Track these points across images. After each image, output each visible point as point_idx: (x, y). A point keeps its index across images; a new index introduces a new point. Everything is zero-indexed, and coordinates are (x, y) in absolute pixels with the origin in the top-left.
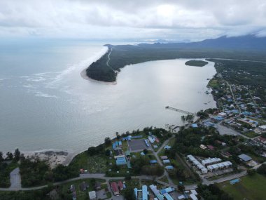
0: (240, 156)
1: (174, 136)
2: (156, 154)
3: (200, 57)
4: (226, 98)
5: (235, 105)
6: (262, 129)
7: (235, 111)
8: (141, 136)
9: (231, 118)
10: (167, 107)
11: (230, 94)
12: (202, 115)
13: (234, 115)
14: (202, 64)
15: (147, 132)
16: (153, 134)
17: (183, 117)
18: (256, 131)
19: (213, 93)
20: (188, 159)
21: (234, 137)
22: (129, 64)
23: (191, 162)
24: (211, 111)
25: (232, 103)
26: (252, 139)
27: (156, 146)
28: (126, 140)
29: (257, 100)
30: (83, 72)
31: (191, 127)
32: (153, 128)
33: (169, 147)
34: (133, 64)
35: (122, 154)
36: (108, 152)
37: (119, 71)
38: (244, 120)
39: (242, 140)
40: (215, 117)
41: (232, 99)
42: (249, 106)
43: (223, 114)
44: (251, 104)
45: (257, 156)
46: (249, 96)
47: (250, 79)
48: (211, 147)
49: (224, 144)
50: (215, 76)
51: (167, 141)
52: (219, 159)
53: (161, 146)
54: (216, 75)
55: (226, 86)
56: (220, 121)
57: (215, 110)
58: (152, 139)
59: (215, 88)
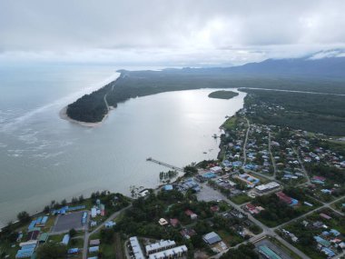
1: (131, 205)
2: (87, 237)
5: (241, 154)
7: (237, 164)
8: (84, 207)
9: (227, 174)
10: (149, 160)
12: (190, 170)
13: (232, 170)
14: (229, 96)
16: (102, 202)
17: (161, 175)
19: (223, 136)
20: (129, 242)
22: (134, 97)
23: (131, 248)
25: (240, 151)
26: (238, 207)
27: (94, 223)
28: (56, 214)
31: (163, 190)
33: (112, 224)
34: (140, 96)
36: (17, 235)
37: (116, 107)
41: (242, 146)
42: (259, 156)
43: (217, 169)
44: (264, 152)
48: (174, 222)
49: (194, 216)
50: (237, 113)
58: (95, 212)
59: (228, 130)
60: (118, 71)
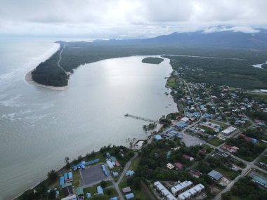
0: (210, 174)
1: (136, 154)
2: (116, 186)
3: (156, 54)
4: (186, 98)
5: (195, 107)
6: (225, 134)
7: (196, 114)
8: (98, 160)
9: (194, 123)
10: (127, 115)
11: (188, 94)
12: (165, 122)
13: (196, 119)
14: (158, 61)
15: (105, 152)
16: (112, 155)
17: (145, 127)
18: (220, 137)
19: (172, 93)
20: (155, 187)
21: (201, 148)
22: (83, 64)
23: (159, 192)
24: (173, 116)
25: (192, 104)
26: (218, 148)
27: (116, 174)
28: (78, 169)
29: (215, 99)
30: (28, 74)
31: (154, 140)
32: (112, 146)
33: (131, 173)
34: (87, 63)
35: (72, 193)
37: (72, 72)
38: (206, 124)
39: (209, 151)
40: (179, 124)
41: (191, 99)
42: (208, 107)
43: (185, 119)
44: (210, 104)
45: (227, 170)
46: (206, 96)
47: (203, 76)
48: (179, 165)
49: (191, 159)
50: (172, 74)
51: (129, 163)
52: (190, 183)
53: (122, 171)
54: (173, 72)
55: (184, 85)
56: (183, 128)
57: (177, 114)
58: (111, 163)
59: (173, 88)
60: (56, 42)
